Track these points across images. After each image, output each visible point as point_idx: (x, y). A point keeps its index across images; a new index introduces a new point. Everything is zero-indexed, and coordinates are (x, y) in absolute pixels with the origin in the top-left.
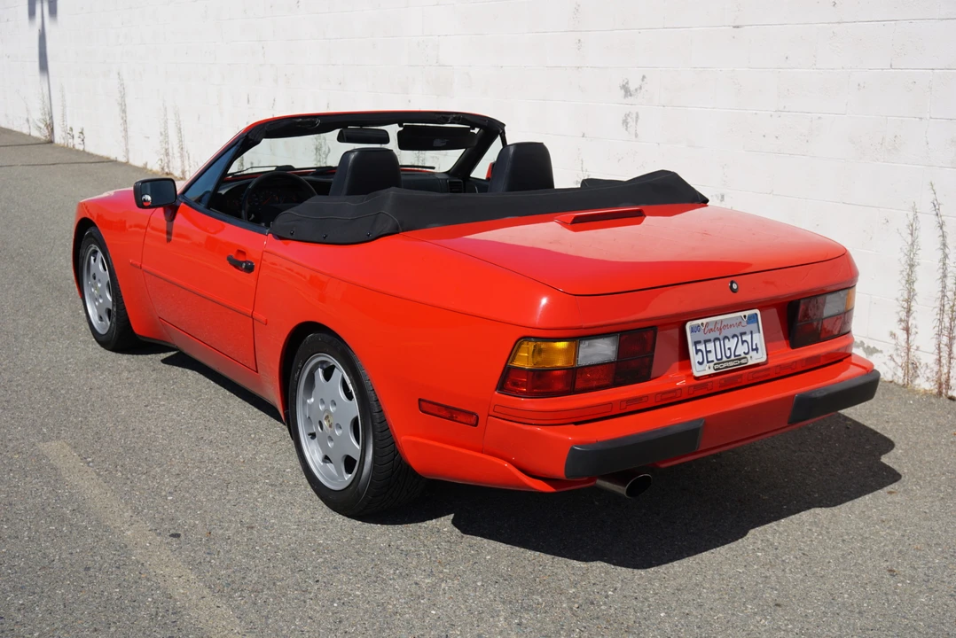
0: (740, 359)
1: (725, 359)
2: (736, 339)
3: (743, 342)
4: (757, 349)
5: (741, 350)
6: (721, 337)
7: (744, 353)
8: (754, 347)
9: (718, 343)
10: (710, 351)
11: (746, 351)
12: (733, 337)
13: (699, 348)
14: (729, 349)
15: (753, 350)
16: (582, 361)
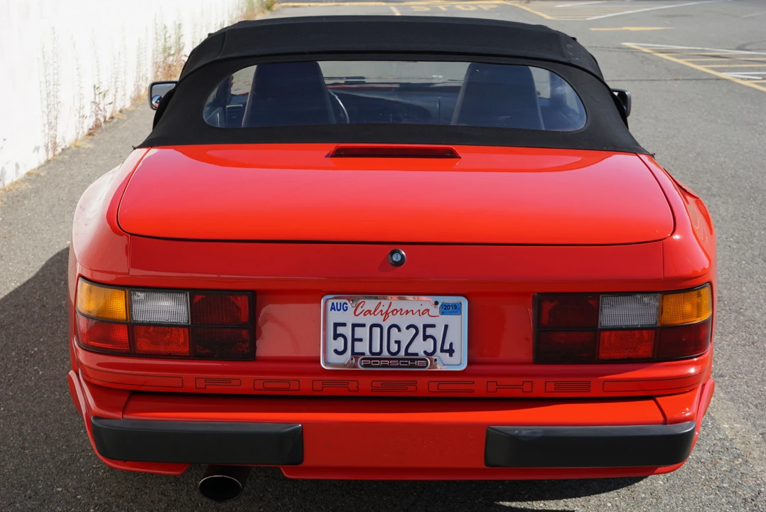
0: (413, 360)
1: (385, 353)
2: (413, 331)
3: (425, 337)
4: (451, 351)
5: (420, 347)
6: (386, 326)
7: (425, 352)
8: (447, 347)
9: (377, 331)
10: (360, 340)
11: (431, 350)
12: (408, 328)
13: (340, 330)
14: (398, 342)
15: (442, 350)
16: (139, 317)
